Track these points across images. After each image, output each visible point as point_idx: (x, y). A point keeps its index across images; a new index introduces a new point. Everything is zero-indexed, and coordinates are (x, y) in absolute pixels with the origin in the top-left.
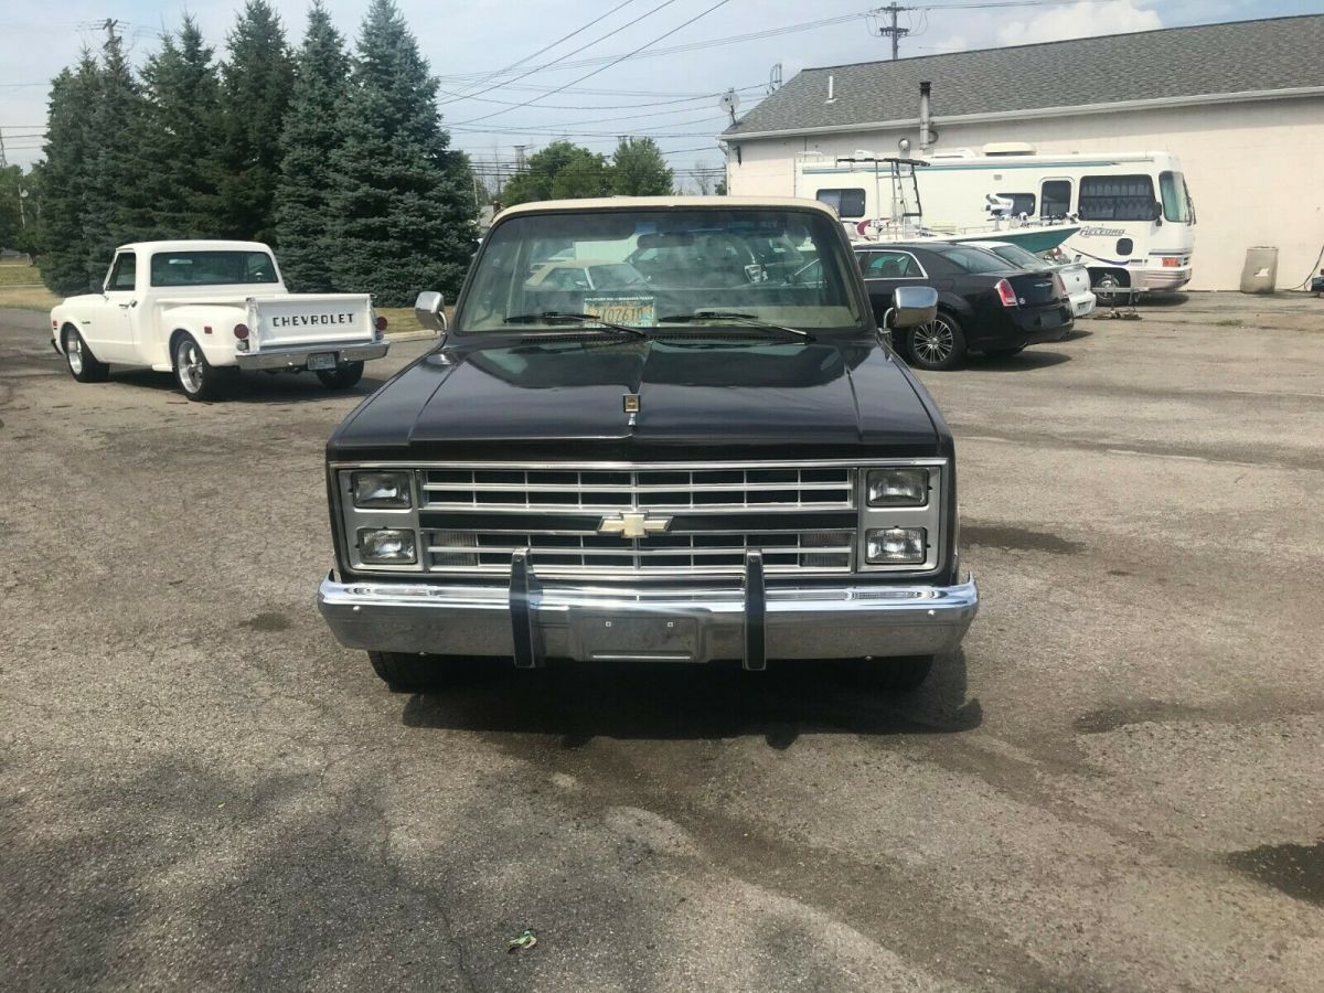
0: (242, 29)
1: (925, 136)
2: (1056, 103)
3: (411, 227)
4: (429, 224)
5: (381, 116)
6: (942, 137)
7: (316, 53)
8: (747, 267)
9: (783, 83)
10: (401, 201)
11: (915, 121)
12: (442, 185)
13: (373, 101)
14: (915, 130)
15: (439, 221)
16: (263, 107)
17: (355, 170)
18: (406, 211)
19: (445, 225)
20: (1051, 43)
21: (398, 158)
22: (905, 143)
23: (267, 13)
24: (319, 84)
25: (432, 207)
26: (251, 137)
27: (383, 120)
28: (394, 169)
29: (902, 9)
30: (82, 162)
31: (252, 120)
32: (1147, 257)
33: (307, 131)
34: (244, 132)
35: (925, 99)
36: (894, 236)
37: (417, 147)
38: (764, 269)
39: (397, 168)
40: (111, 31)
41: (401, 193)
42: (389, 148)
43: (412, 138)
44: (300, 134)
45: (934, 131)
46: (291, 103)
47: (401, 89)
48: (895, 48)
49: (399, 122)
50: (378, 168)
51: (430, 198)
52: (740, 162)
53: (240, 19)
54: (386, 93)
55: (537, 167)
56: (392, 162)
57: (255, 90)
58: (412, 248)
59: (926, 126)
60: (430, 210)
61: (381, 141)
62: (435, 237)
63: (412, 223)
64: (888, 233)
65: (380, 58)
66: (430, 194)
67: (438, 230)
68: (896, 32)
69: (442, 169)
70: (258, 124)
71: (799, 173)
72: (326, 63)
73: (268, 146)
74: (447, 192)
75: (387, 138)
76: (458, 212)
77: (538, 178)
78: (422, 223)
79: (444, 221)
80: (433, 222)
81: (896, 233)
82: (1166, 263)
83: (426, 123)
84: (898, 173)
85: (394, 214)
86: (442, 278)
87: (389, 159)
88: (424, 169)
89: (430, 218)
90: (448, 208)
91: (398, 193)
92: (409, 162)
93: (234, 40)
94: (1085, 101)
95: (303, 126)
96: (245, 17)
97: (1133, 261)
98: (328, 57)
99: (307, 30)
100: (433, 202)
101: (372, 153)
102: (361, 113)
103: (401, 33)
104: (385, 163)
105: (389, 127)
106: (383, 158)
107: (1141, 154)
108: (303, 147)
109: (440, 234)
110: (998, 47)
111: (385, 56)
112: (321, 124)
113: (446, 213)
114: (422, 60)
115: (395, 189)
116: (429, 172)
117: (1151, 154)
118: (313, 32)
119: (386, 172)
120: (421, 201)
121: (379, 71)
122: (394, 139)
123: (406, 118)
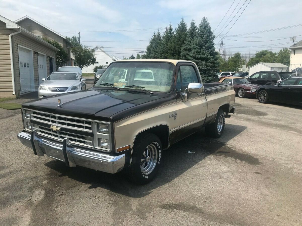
0: (179, 27)
3: (202, 69)
4: (207, 68)
5: (200, 44)
7: (191, 31)
8: (278, 81)
10: (201, 63)
12: (211, 59)
13: (199, 41)
15: (209, 67)
16: (180, 43)
17: (193, 56)
18: (202, 65)
19: (211, 68)
21: (202, 53)
23: (184, 23)
24: (190, 38)
25: (208, 64)
26: (176, 49)
27: (200, 45)
28: (201, 56)
30: (150, 55)
31: (177, 46)
33: (186, 48)
34: (175, 48)
37: (207, 51)
39: (201, 55)
40: (166, 29)
41: (202, 61)
42: (201, 51)
43: (206, 49)
44: (185, 48)
46: (185, 42)
47: (205, 38)
49: (204, 45)
50: (197, 55)
51: (208, 62)
52: (294, 54)
53: (179, 25)
54: (202, 39)
55: (258, 56)
56: (201, 54)
57: (179, 39)
58: (203, 73)
60: (208, 65)
61: (199, 49)
62: (208, 71)
63: (203, 68)
65: (202, 31)
66: (208, 61)
67: (209, 69)
69: (212, 56)
70: (178, 46)
72: (193, 33)
73: (179, 51)
74: (212, 61)
75: (200, 49)
76: (215, 65)
77: (257, 58)
78: (205, 68)
79: (211, 67)
80: (208, 68)
83: (210, 46)
85: (199, 66)
86: (208, 80)
87: (200, 54)
88: (208, 56)
89: (207, 67)
90: (212, 64)
91: (201, 61)
92: (205, 54)
93: (177, 29)
95: (186, 47)
96: (180, 25)
98: (193, 32)
99: (190, 26)
100: (208, 63)
101: (197, 52)
102: (196, 44)
103: (208, 26)
104: (199, 54)
105: (201, 47)
106: (199, 53)
108: (185, 51)
109: (209, 70)
111: (203, 31)
112: (189, 46)
113: (211, 66)
114: (212, 32)
115: (201, 60)
116: (209, 56)
118: (191, 27)
119: (199, 56)
120: (206, 63)
121: (201, 34)
122: (202, 49)
123: (206, 44)
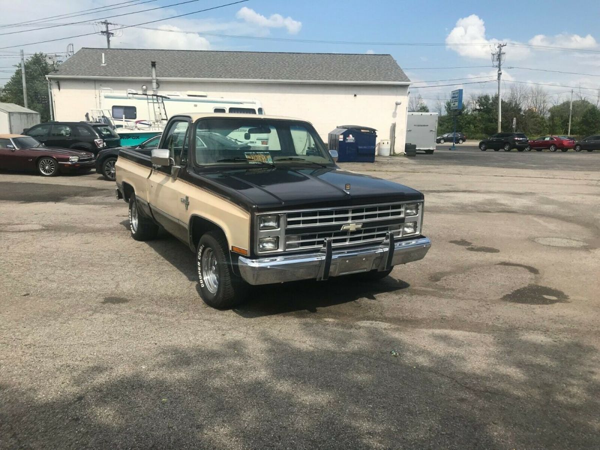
1: (154, 85)
2: (209, 77)
6: (161, 86)
8: (95, 140)
9: (74, 53)
11: (150, 78)
14: (150, 82)
20: (198, 51)
22: (144, 87)
29: (111, 24)
32: (256, 141)
35: (154, 69)
36: (157, 129)
38: (104, 141)
45: (158, 83)
48: (109, 41)
52: (59, 89)
59: (155, 81)
64: (155, 127)
68: (108, 34)
71: (102, 98)
81: (158, 127)
82: (263, 143)
84: (158, 101)
94: (220, 77)
97: (251, 142)
107: (251, 101)
110: (176, 49)
117: (254, 101)
